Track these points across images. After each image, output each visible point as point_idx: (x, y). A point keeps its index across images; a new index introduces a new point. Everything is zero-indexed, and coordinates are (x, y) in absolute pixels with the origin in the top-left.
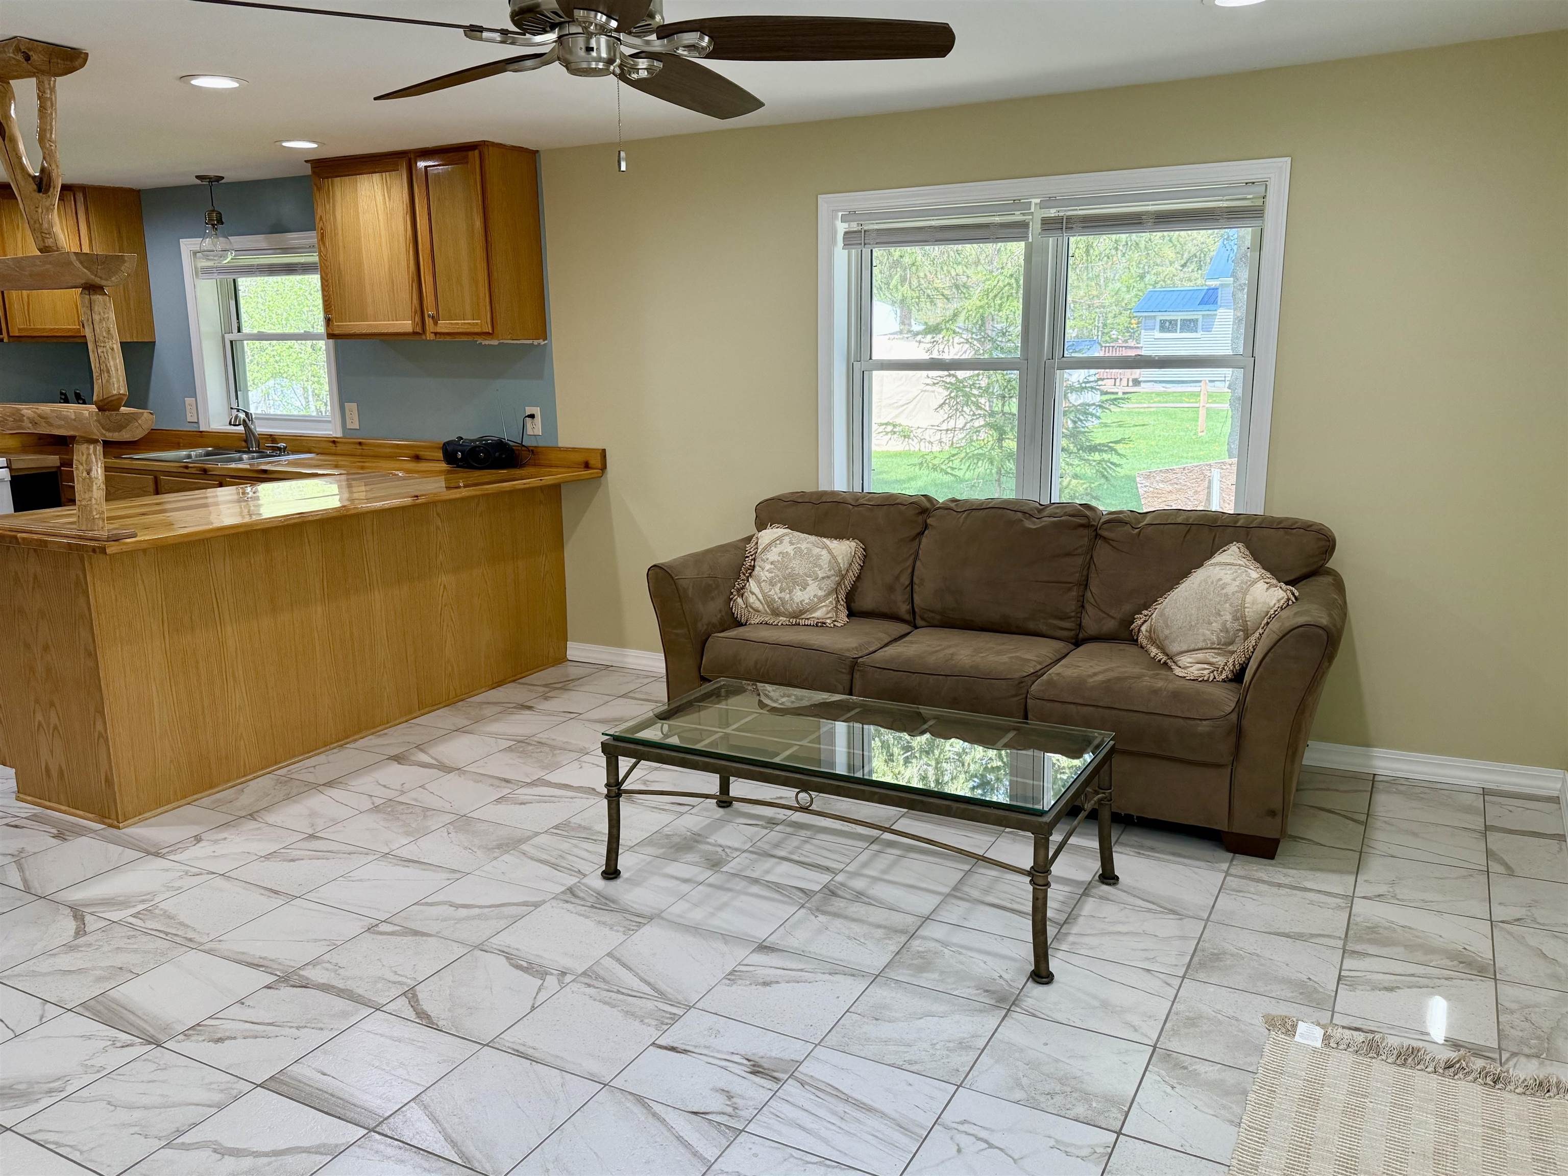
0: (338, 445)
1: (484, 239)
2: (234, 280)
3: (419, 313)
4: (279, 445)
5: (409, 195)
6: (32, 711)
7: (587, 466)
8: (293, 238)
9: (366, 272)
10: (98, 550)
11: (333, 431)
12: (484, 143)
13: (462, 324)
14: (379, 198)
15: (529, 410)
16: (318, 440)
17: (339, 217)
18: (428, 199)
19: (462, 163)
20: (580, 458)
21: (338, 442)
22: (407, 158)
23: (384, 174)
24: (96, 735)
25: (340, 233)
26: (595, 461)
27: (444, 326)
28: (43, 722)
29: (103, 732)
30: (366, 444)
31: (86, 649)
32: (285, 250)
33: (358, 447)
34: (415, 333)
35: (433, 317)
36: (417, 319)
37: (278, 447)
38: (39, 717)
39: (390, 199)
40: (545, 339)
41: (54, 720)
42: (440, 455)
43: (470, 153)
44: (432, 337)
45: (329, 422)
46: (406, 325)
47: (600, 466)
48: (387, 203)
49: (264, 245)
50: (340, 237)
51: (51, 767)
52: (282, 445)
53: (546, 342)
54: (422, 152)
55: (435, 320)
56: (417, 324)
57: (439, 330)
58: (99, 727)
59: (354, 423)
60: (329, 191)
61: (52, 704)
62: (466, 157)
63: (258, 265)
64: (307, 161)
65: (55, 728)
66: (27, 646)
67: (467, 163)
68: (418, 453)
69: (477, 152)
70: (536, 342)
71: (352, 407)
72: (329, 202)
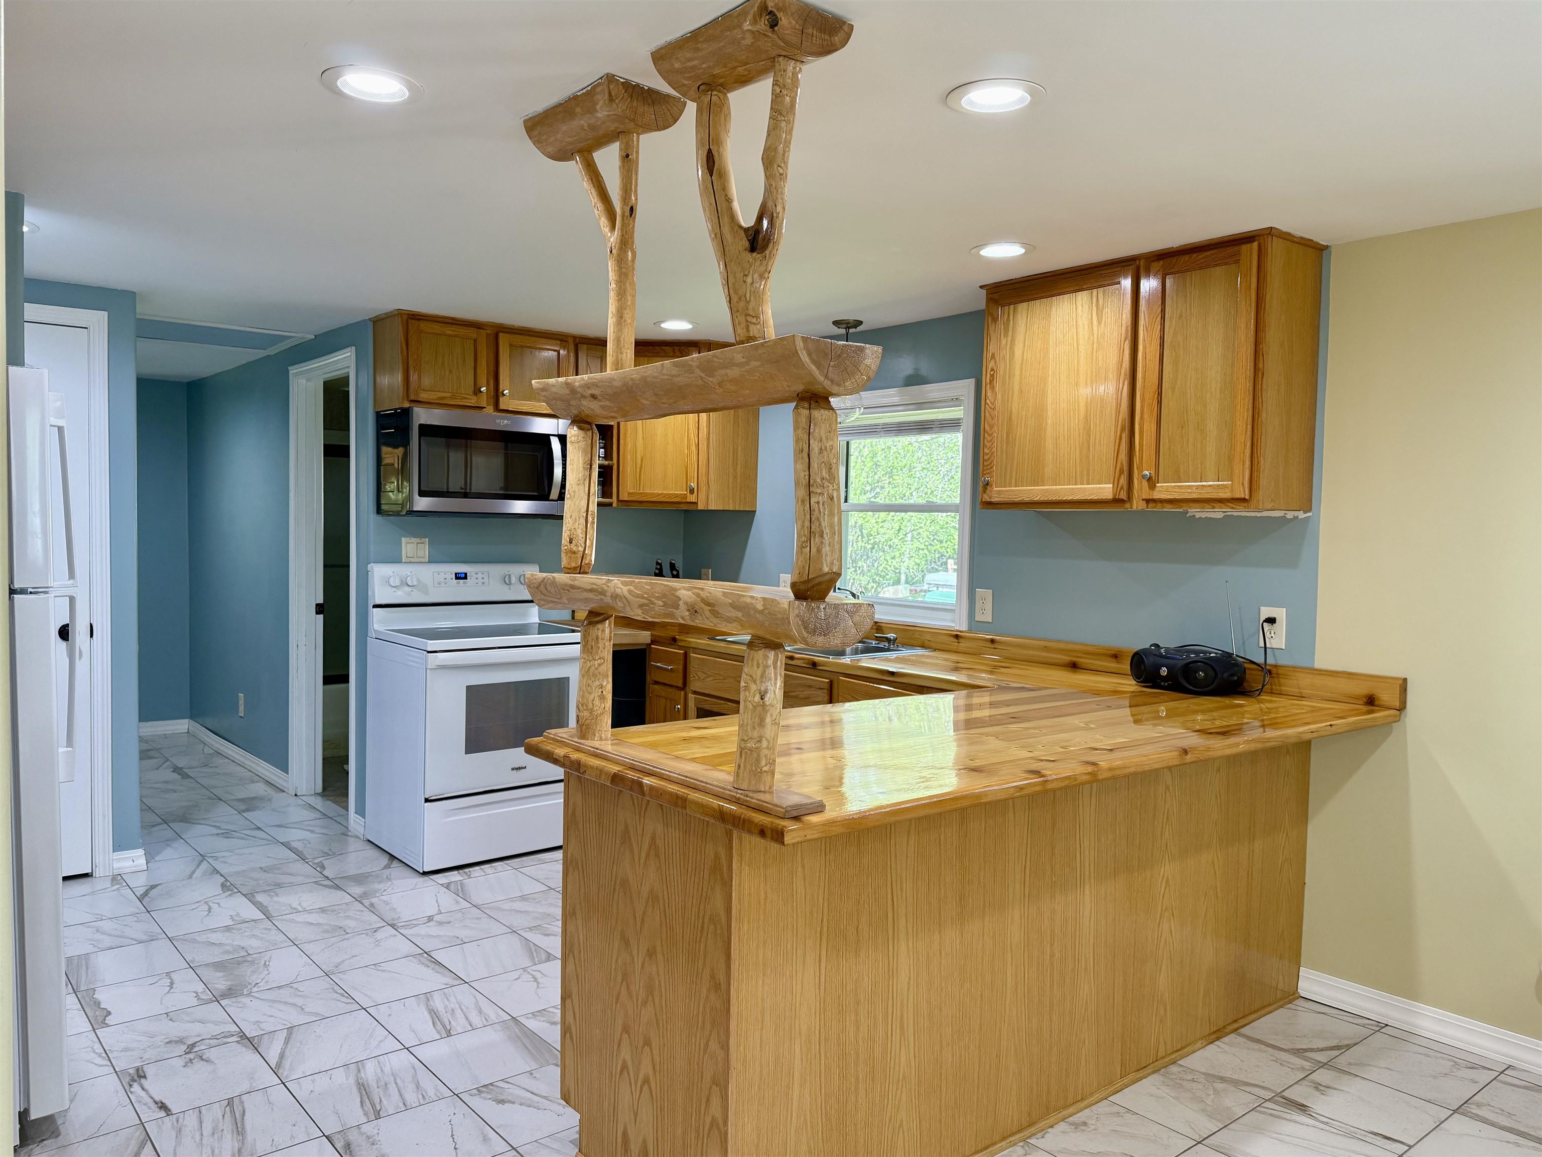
0: (961, 640)
1: (1252, 364)
2: (848, 443)
3: (1126, 473)
4: (888, 636)
5: (1132, 314)
6: (616, 1041)
7: (1371, 701)
8: (934, 390)
9: (1049, 422)
10: (769, 834)
11: (960, 624)
12: (1270, 232)
13: (1198, 487)
14: (1083, 322)
15: (1266, 612)
16: (935, 632)
17: (1018, 351)
18: (1163, 318)
19: (1226, 264)
20: (1362, 689)
21: (961, 637)
22: (1134, 267)
23: (1095, 291)
24: (708, 1120)
25: (1017, 373)
26: (1387, 696)
27: (1165, 489)
28: (629, 1063)
29: (721, 1122)
30: (999, 642)
31: (713, 977)
32: (920, 406)
33: (989, 645)
34: (1116, 501)
35: (1149, 479)
36: (1123, 481)
37: (887, 638)
38: (625, 1054)
39: (1099, 322)
40: (1310, 510)
41: (646, 1068)
42: (1126, 667)
43: (1245, 248)
44: (1142, 505)
45: (952, 611)
46: (1106, 490)
47: (1397, 704)
48: (1095, 328)
49: (896, 400)
50: (1017, 379)
51: (632, 1135)
52: (891, 636)
53: (1310, 514)
54: (1158, 255)
55: (1151, 482)
56: (1122, 488)
57: (1157, 495)
58: (715, 1109)
59: (985, 615)
60: (1008, 320)
61: (647, 1042)
62: (1239, 253)
63: (884, 424)
64: (981, 287)
65: (646, 1081)
66: (626, 942)
67: (1237, 262)
68: (1074, 659)
69: (1255, 244)
70: (1290, 515)
71: (985, 595)
72: (1006, 335)
